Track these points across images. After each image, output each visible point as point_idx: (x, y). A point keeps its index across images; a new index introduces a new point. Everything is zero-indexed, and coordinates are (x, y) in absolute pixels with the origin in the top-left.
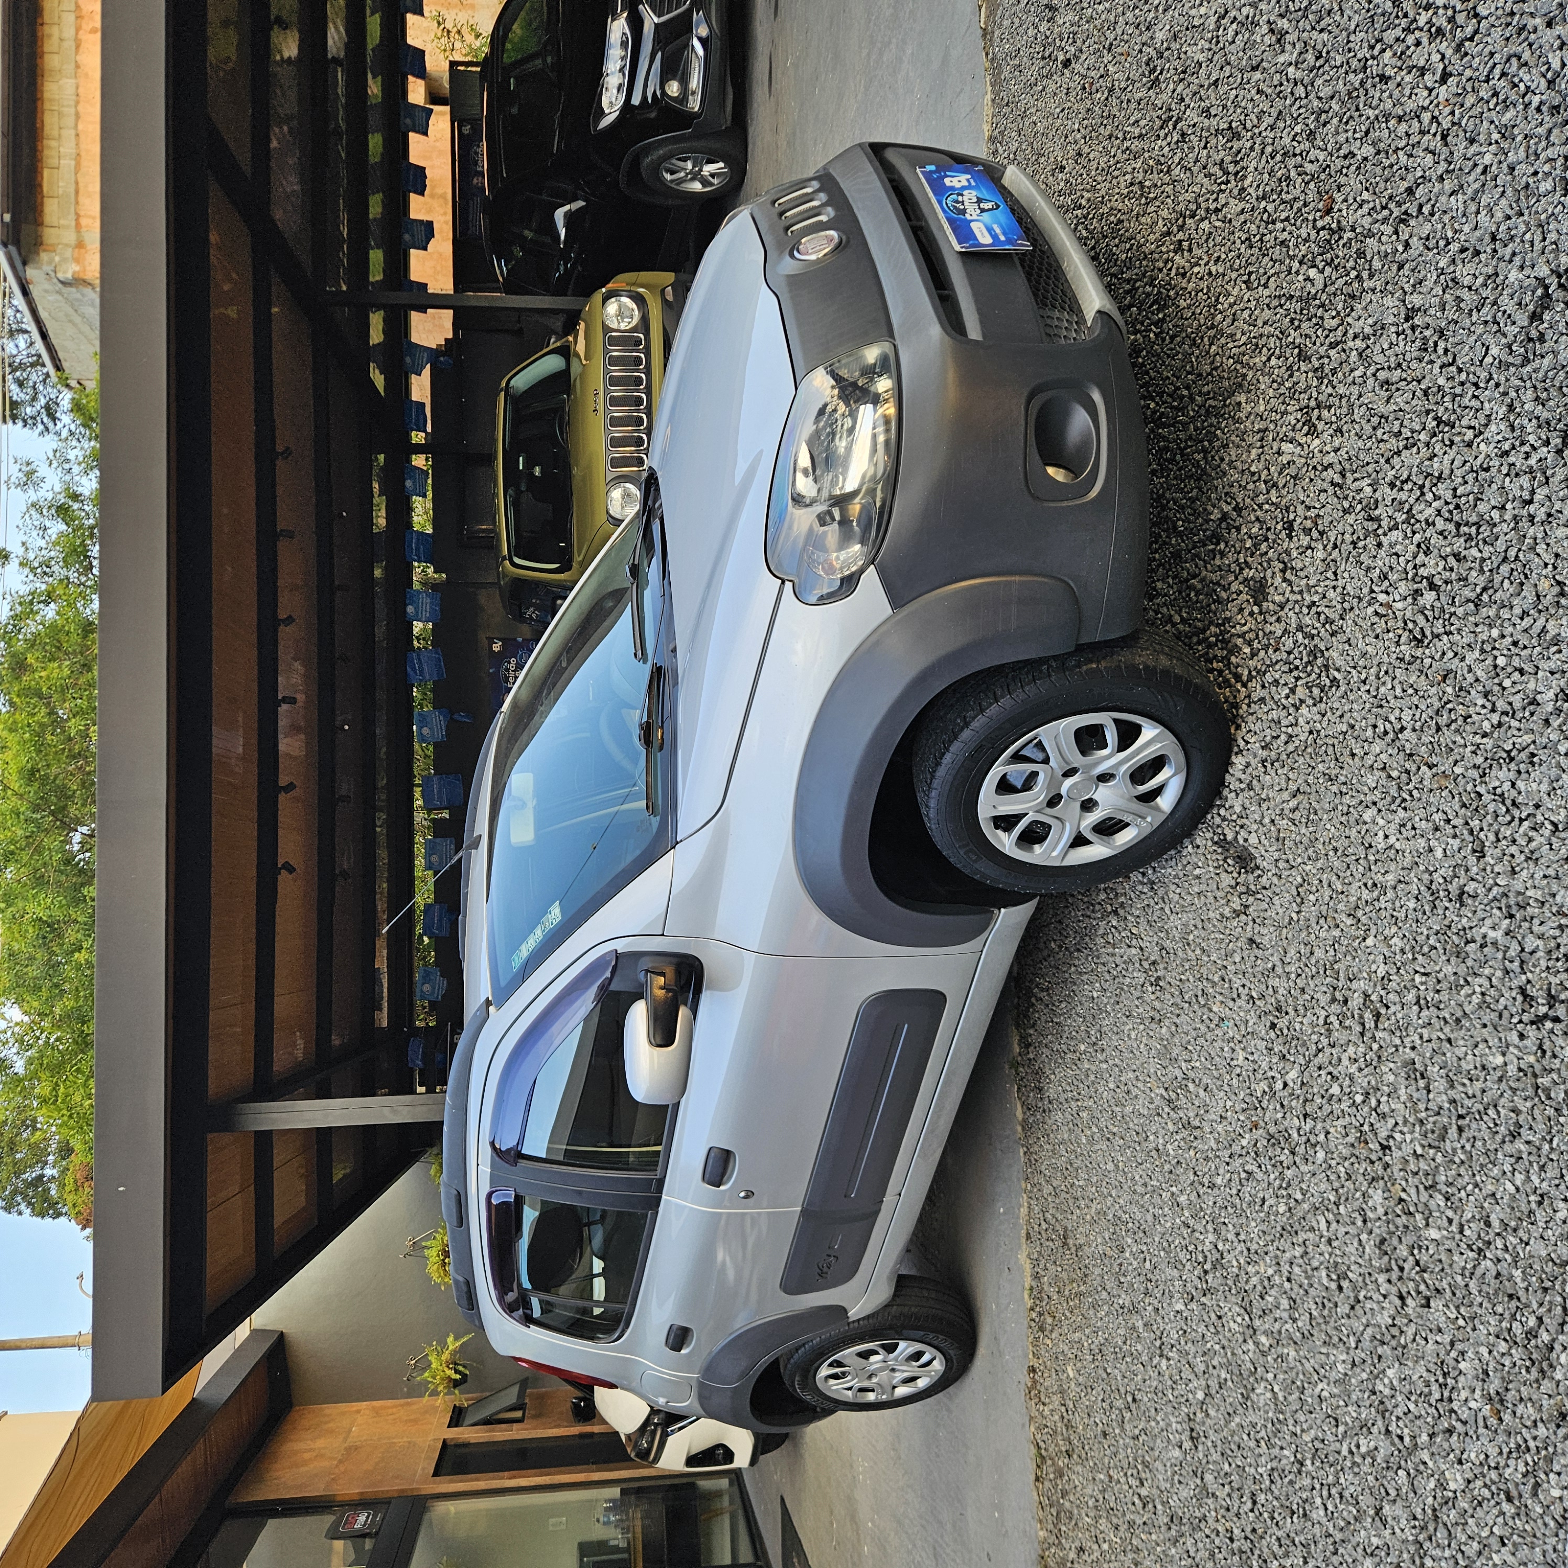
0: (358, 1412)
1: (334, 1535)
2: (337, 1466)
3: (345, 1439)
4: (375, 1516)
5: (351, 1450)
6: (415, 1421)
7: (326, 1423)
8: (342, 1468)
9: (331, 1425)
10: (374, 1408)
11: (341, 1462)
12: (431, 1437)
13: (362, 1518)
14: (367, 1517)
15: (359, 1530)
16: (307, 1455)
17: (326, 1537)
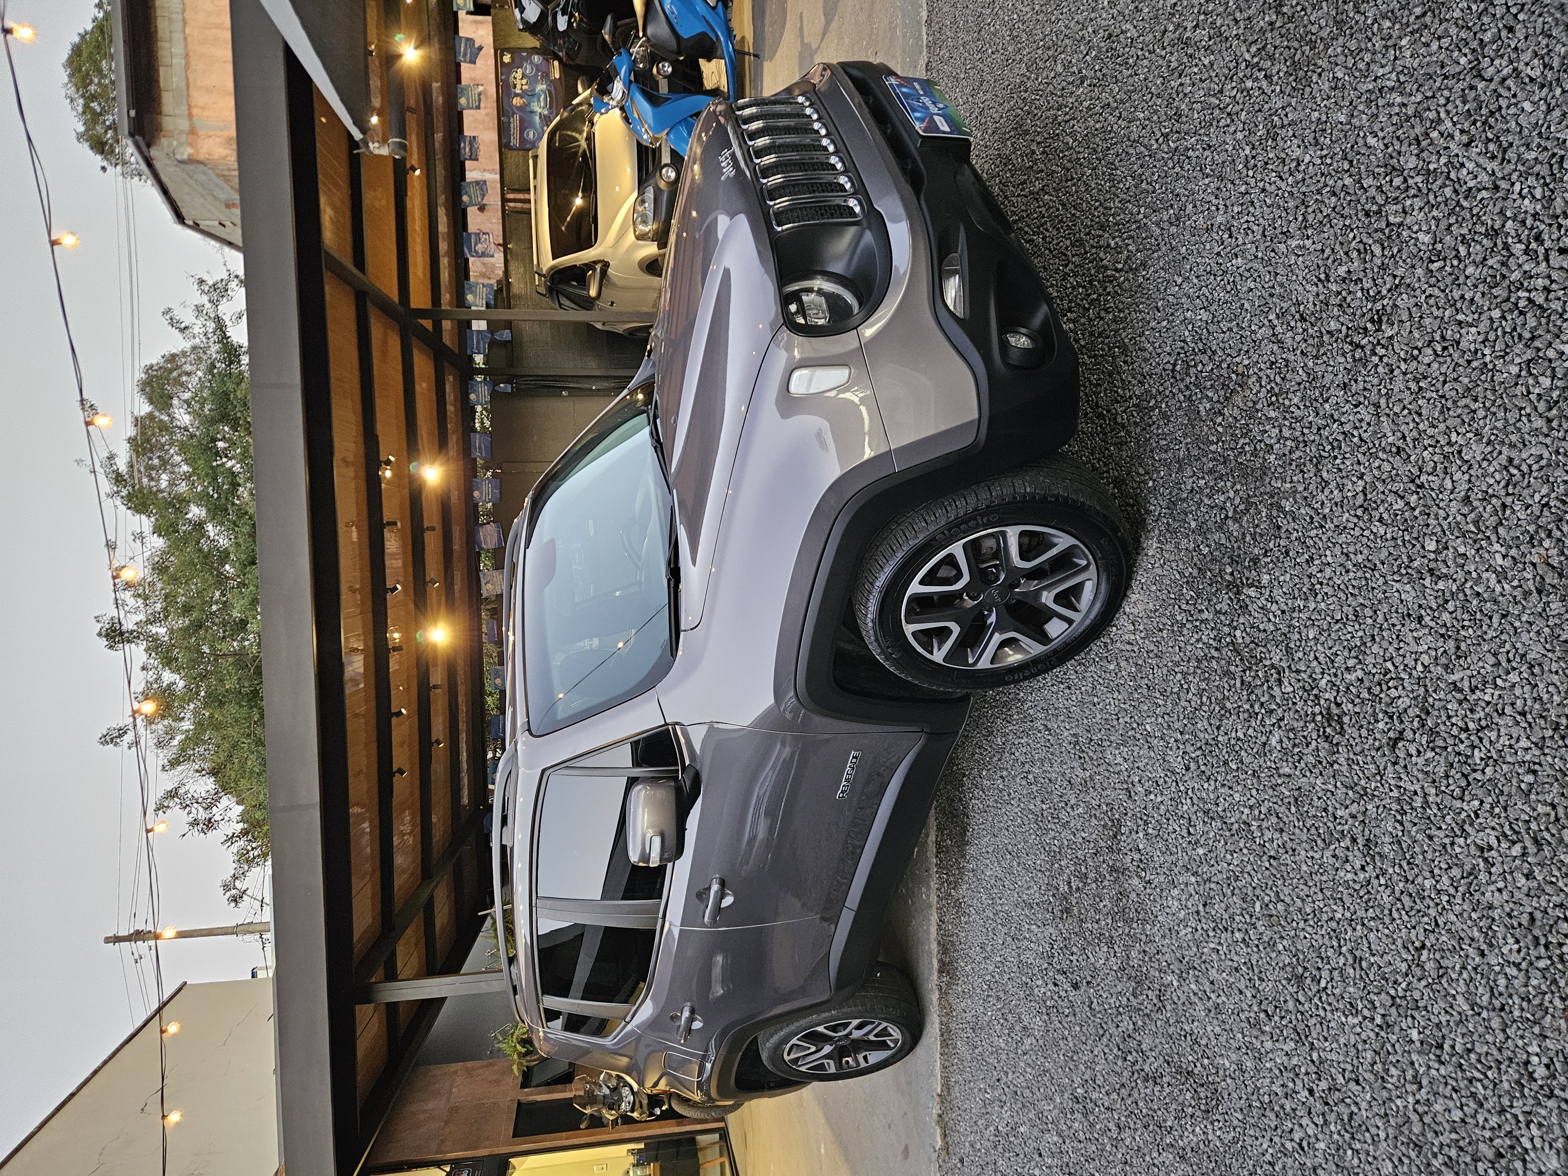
2: (444, 1127)
3: (448, 1100)
5: (455, 1110)
6: (496, 1083)
7: (432, 1084)
8: (448, 1129)
9: (436, 1086)
10: (467, 1069)
12: (509, 1099)
16: (422, 1117)
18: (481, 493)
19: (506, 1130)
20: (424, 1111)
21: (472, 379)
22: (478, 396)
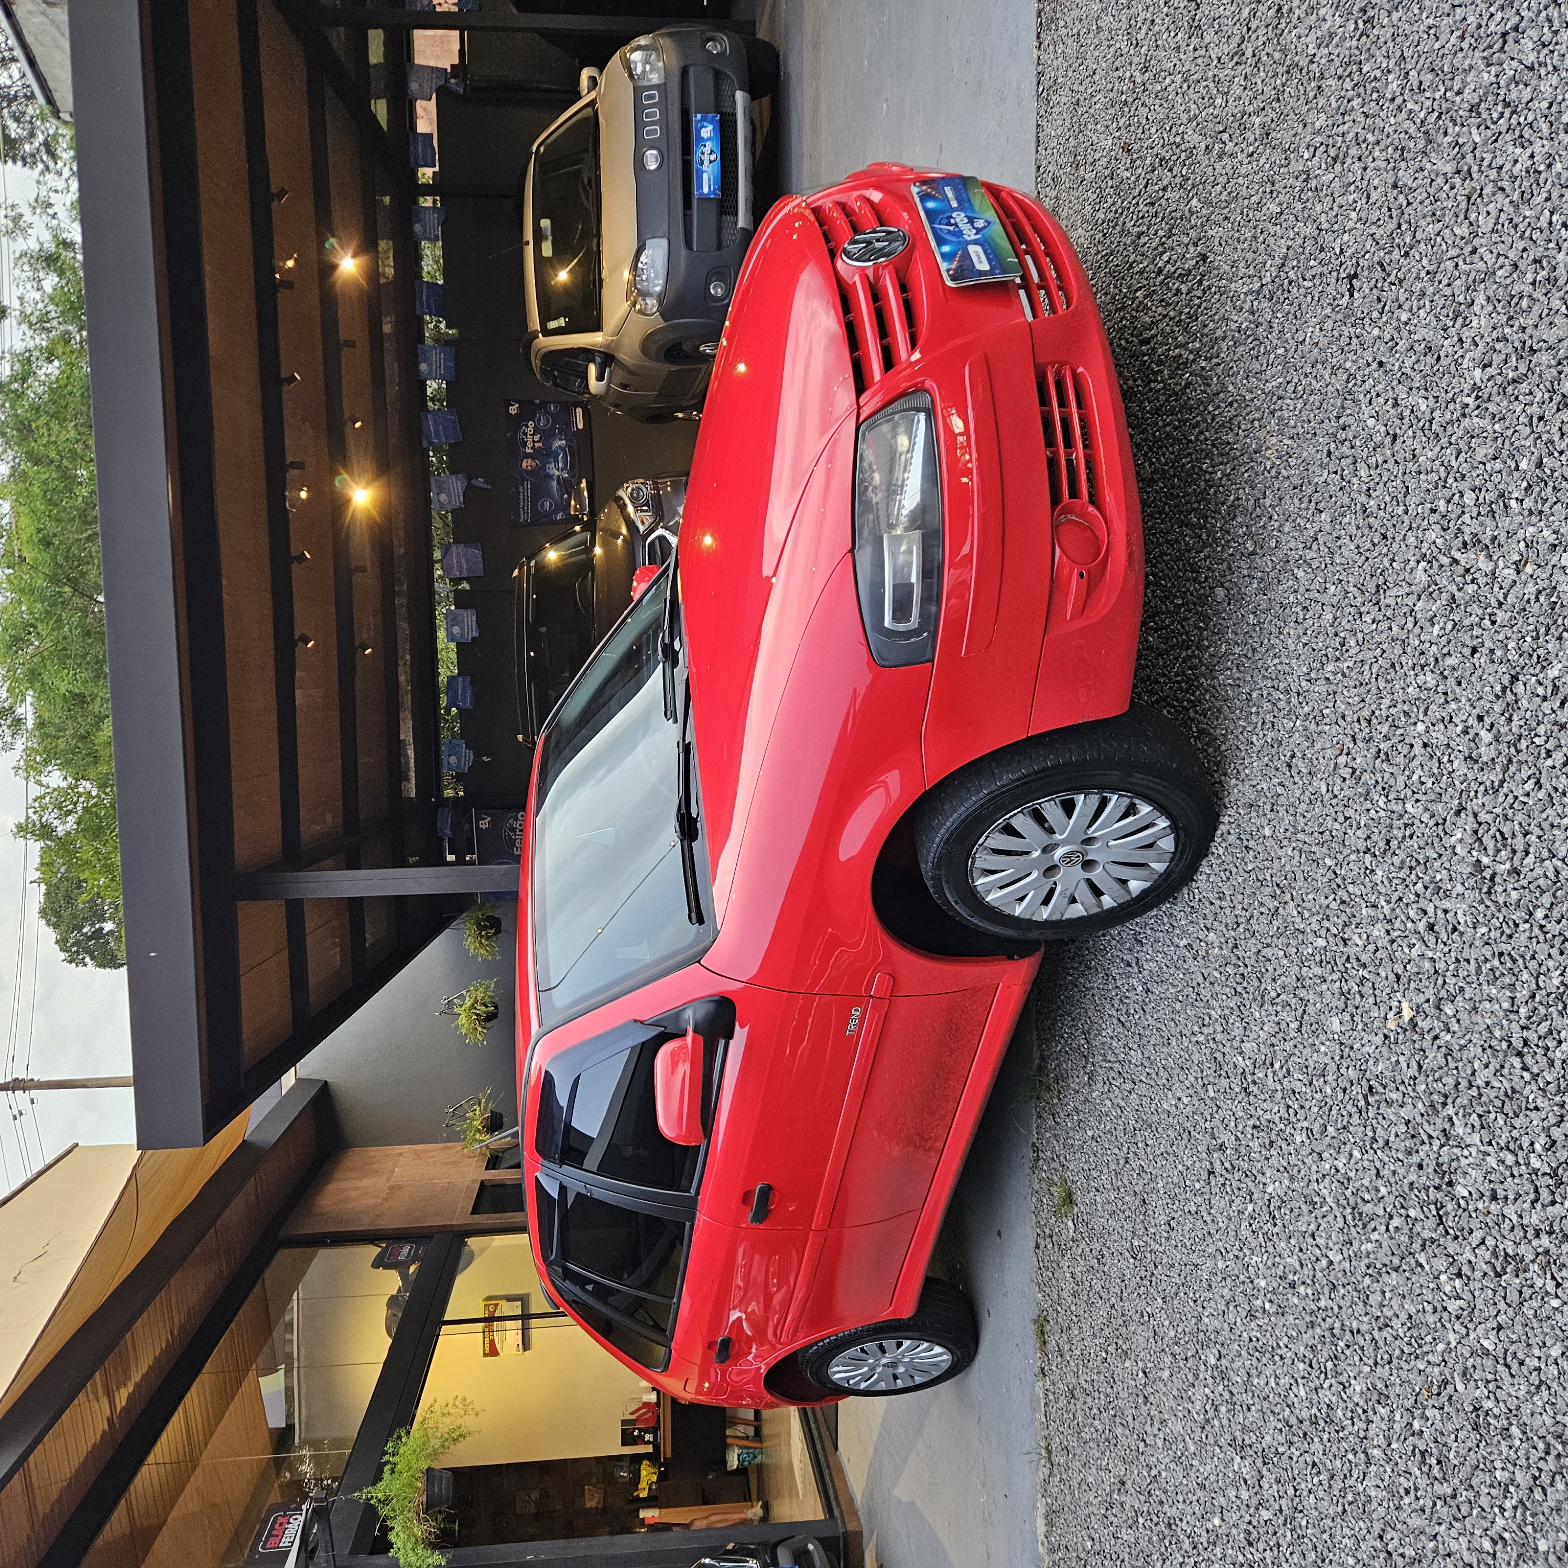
0: (401, 1154)
1: (379, 1263)
2: (381, 1203)
3: (389, 1179)
4: (418, 1250)
5: (395, 1189)
6: (453, 1164)
7: (369, 1164)
8: (386, 1206)
9: (374, 1166)
10: (416, 1152)
11: (385, 1199)
12: (469, 1180)
14: (411, 1250)
15: (402, 1262)
17: (373, 1266)
18: (430, 366)
19: (463, 1207)
20: (356, 1188)
21: (416, 202)
22: (424, 226)
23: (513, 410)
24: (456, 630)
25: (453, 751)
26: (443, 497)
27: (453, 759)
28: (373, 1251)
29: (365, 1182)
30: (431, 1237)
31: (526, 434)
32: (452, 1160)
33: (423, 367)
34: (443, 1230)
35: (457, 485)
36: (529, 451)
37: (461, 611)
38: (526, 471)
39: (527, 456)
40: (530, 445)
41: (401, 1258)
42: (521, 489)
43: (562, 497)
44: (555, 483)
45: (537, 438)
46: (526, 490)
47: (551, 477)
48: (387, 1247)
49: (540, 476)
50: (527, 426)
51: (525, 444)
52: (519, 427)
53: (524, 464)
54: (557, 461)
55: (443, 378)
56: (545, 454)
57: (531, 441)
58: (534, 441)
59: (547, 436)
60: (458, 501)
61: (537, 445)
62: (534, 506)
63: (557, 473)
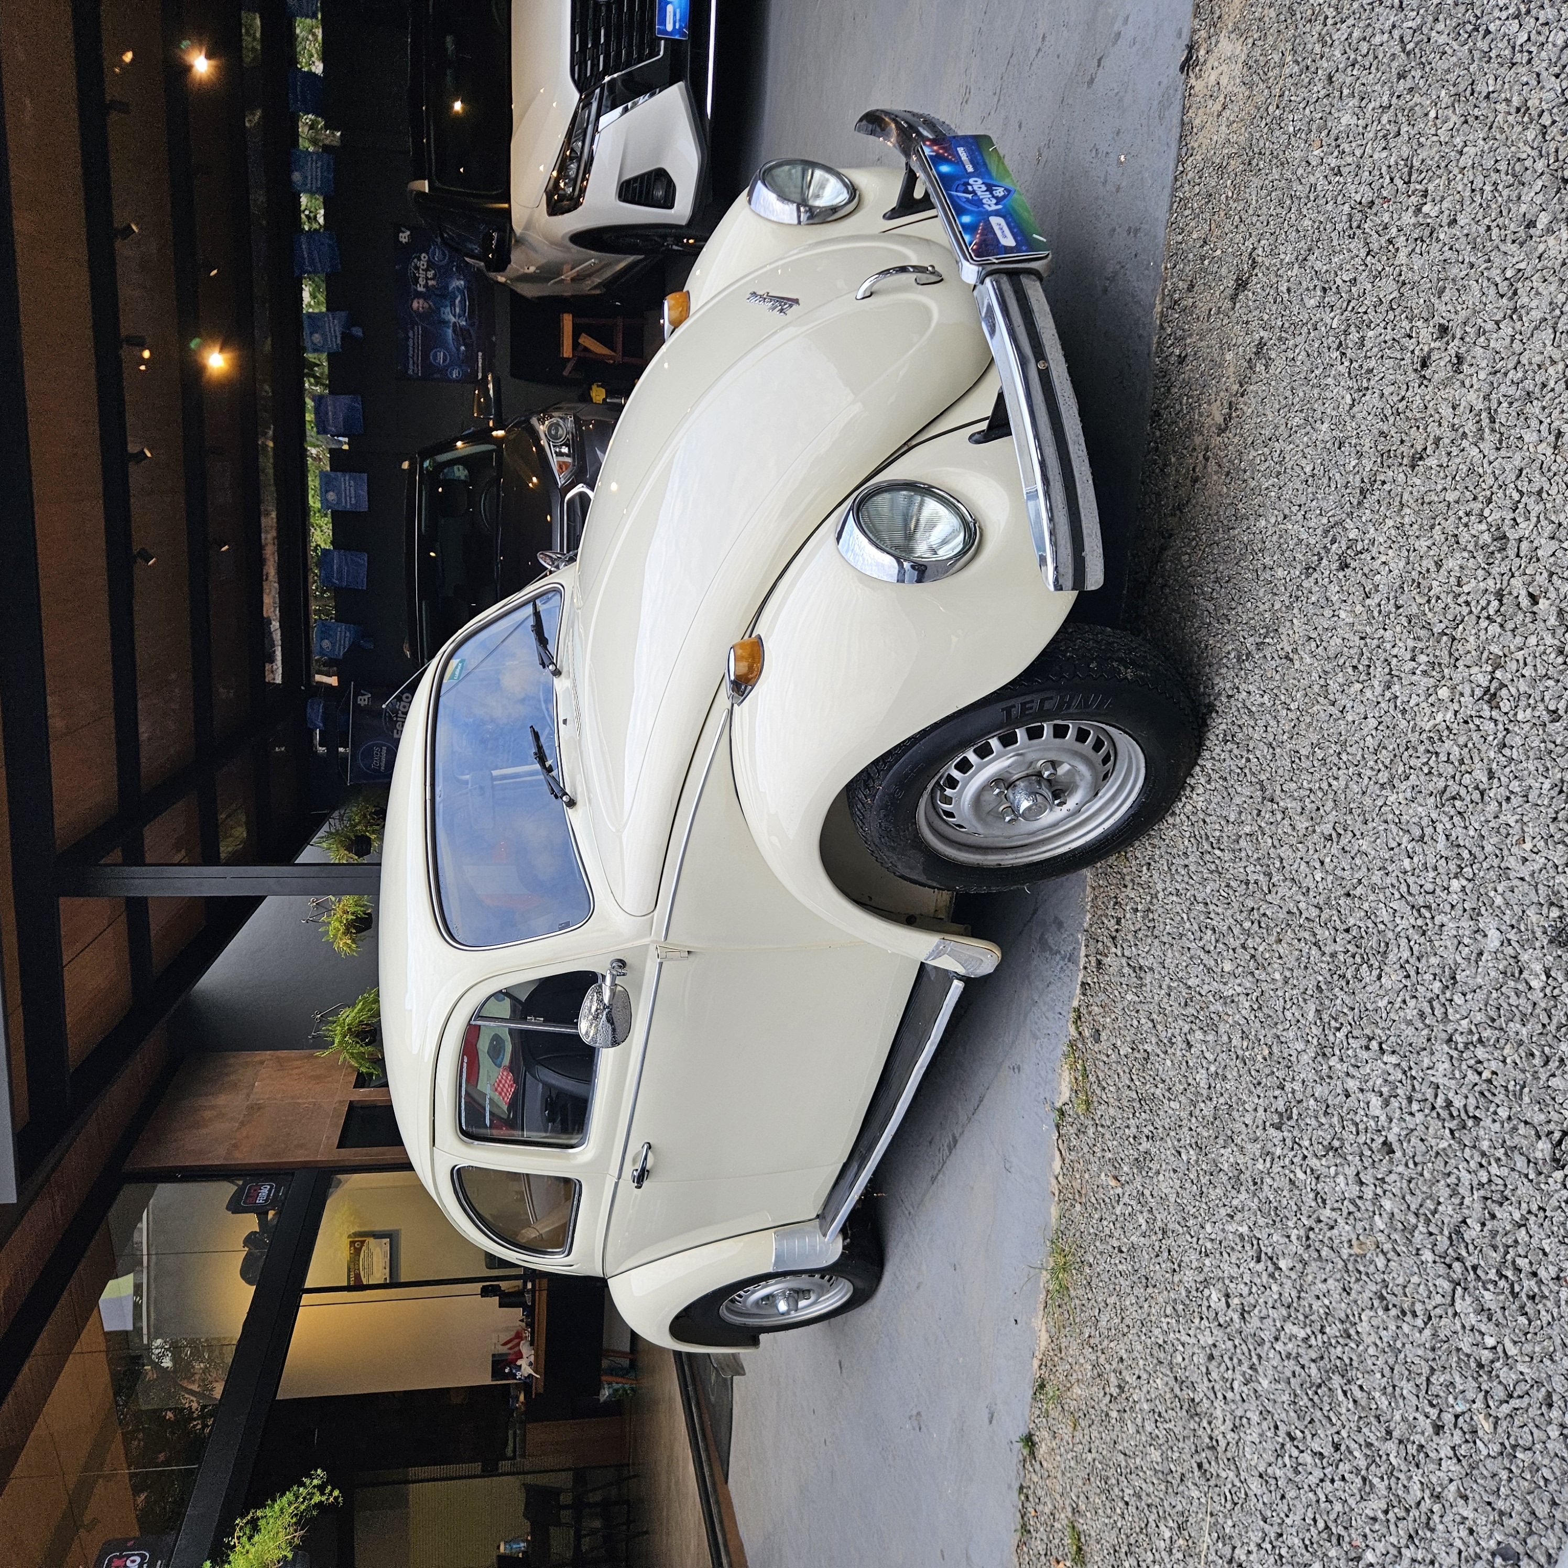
0: (262, 1062)
1: (236, 1206)
2: (239, 1129)
3: (248, 1095)
4: (277, 1191)
5: (254, 1109)
6: (319, 1078)
7: (227, 1074)
8: (244, 1132)
9: (232, 1077)
10: (278, 1057)
11: (242, 1124)
12: (337, 1099)
13: (264, 1191)
14: (270, 1191)
15: (261, 1206)
16: (208, 1114)
17: (227, 1208)
18: (304, 176)
19: (328, 1138)
20: (212, 1108)
23: (404, 237)
24: (331, 496)
25: (325, 633)
26: (317, 338)
27: (326, 644)
28: (228, 1189)
29: (221, 1100)
30: (293, 1174)
31: (417, 268)
32: (318, 1073)
33: (296, 176)
34: (307, 1167)
35: (335, 326)
36: (421, 289)
37: (339, 474)
38: (417, 312)
39: (419, 295)
40: (422, 282)
41: (260, 1201)
42: (411, 334)
43: (458, 349)
44: (450, 331)
45: (430, 274)
46: (415, 336)
47: (445, 323)
48: (244, 1185)
49: (433, 319)
50: (420, 259)
51: (416, 281)
52: (409, 260)
53: (415, 305)
54: (453, 305)
55: (319, 191)
56: (440, 295)
57: (424, 279)
58: (427, 279)
59: (443, 274)
60: (335, 343)
61: (431, 283)
62: (425, 356)
63: (453, 319)
